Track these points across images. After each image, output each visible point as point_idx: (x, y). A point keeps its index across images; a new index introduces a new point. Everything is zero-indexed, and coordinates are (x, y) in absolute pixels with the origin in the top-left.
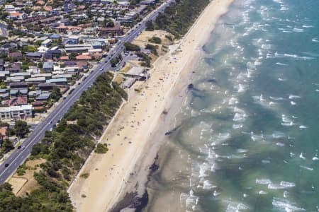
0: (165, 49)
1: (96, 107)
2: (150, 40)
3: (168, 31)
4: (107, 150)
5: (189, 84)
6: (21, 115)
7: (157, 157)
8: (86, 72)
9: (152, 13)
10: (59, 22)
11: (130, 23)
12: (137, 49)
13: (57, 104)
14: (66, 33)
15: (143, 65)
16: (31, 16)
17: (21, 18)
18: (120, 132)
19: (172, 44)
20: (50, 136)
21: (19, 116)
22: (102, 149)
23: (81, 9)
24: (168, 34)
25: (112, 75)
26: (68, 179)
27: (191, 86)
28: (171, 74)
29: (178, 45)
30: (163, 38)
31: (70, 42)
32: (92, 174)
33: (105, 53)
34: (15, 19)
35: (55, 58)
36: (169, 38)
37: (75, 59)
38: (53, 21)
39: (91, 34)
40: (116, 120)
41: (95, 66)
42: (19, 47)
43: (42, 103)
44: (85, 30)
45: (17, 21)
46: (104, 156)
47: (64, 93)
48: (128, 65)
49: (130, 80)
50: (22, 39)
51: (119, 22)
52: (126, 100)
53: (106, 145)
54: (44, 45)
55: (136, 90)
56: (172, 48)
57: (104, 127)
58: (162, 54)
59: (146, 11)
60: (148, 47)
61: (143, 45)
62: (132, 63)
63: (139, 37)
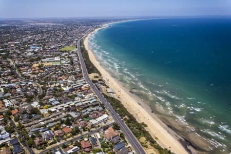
2: (94, 77)
13: (107, 111)
22: (145, 125)
25: (105, 94)
29: (104, 78)
31: (71, 84)
32: (157, 137)
33: (89, 85)
34: (34, 78)
37: (83, 90)
39: (72, 79)
43: (103, 112)
44: (69, 77)
53: (143, 123)
54: (62, 87)
58: (105, 82)
60: (99, 80)
61: (97, 79)
62: (103, 87)
63: (90, 77)
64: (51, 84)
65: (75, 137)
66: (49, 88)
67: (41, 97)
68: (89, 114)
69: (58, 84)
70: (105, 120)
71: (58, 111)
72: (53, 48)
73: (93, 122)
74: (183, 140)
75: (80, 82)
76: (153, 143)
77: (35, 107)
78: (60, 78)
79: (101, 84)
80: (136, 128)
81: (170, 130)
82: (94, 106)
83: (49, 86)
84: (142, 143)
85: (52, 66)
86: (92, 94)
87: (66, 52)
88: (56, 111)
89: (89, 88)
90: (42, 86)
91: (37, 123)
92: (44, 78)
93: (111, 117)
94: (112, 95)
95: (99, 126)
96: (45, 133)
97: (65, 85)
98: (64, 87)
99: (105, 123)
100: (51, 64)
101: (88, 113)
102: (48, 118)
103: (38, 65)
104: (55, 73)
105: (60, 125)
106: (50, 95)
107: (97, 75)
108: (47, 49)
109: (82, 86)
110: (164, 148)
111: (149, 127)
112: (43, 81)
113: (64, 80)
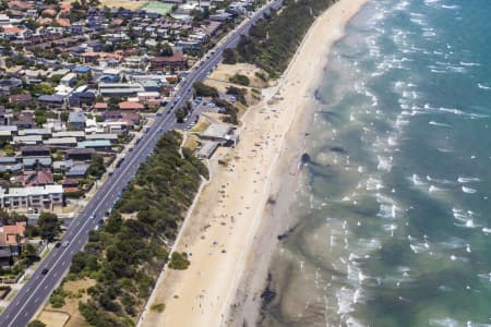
0: (256, 95)
1: (164, 191)
2: (231, 80)
3: (258, 66)
4: (189, 263)
5: (302, 154)
6: (45, 203)
7: (270, 277)
8: (138, 131)
9: (230, 34)
10: (84, 45)
11: (196, 51)
12: (213, 93)
13: (99, 183)
14: (98, 64)
15: (226, 120)
16: (38, 33)
17: (22, 36)
18: (205, 234)
19: (266, 87)
20: (97, 240)
21: (41, 203)
22: (180, 262)
23: (116, 26)
24: (258, 70)
25: (180, 136)
26: (132, 313)
27: (305, 158)
28: (272, 135)
29: (275, 90)
30: (251, 76)
31: (106, 80)
32: (170, 304)
33: (165, 99)
34: (13, 38)
35: (84, 105)
36: (261, 77)
37: (118, 108)
38: (74, 44)
39: (136, 67)
40: (196, 212)
41: (151, 119)
42: (25, 85)
43: (75, 181)
44: (127, 59)
45: (16, 42)
46: (185, 274)
47: (109, 164)
48: (202, 119)
49: (209, 145)
50: (28, 72)
51: (180, 48)
52: (208, 179)
53: (185, 254)
54: (64, 82)
55: (220, 162)
56: (267, 94)
57: (179, 224)
58: (253, 103)
59: (220, 32)
61: (227, 87)
62: (210, 116)
63: (213, 74)
64: (40, 67)
66: (20, 76)
68: (18, 172)
75: (144, 82)
79: (221, 104)
84: (60, 292)
86: (116, 124)
89: (150, 108)
98: (71, 84)
99: (36, 211)
104: (98, 37)
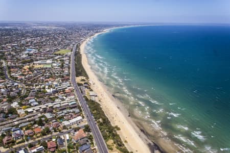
0: (89, 83)
2: (81, 81)
4: (119, 128)
5: (112, 95)
10: (41, 78)
11: (68, 75)
12: (82, 85)
13: (83, 113)
15: (90, 91)
18: (115, 119)
23: (44, 72)
25: (86, 97)
26: (123, 145)
29: (91, 81)
32: (127, 140)
33: (73, 88)
34: (22, 79)
35: (56, 94)
37: (66, 92)
41: (75, 94)
43: (79, 114)
44: (55, 80)
52: (101, 106)
53: (117, 126)
55: (99, 101)
58: (91, 85)
60: (85, 83)
61: (83, 83)
62: (86, 90)
63: (76, 80)
64: (36, 86)
65: (45, 137)
66: (34, 89)
67: (23, 98)
68: (65, 116)
69: (43, 86)
70: (78, 122)
71: (35, 111)
72: (48, 51)
73: (66, 123)
74: (152, 144)
75: (65, 85)
76: (120, 146)
77: (14, 107)
78: (47, 80)
79: (86, 87)
80: (107, 131)
81: (142, 134)
82: (71, 108)
83: (34, 87)
84: (108, 146)
85: (42, 69)
86: (73, 97)
87: (60, 55)
88: (33, 112)
89: (72, 91)
90: (27, 87)
91: (11, 123)
92: (31, 80)
93: (85, 119)
94: (93, 98)
95: (70, 128)
96: (16, 132)
97: (50, 87)
98: (48, 88)
99: (78, 125)
100: (42, 66)
101: (63, 114)
102: (23, 118)
103: (28, 67)
104: (43, 75)
105: (32, 125)
106: (32, 96)
107: (84, 78)
108: (43, 51)
109: (66, 88)
110: (130, 151)
111: (121, 130)
112: (30, 83)
113: (50, 82)
